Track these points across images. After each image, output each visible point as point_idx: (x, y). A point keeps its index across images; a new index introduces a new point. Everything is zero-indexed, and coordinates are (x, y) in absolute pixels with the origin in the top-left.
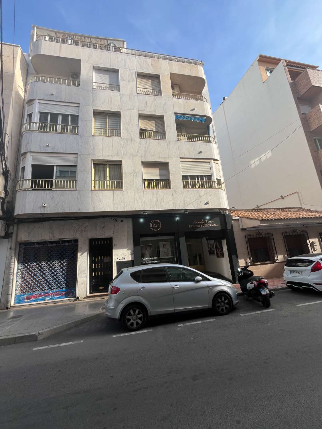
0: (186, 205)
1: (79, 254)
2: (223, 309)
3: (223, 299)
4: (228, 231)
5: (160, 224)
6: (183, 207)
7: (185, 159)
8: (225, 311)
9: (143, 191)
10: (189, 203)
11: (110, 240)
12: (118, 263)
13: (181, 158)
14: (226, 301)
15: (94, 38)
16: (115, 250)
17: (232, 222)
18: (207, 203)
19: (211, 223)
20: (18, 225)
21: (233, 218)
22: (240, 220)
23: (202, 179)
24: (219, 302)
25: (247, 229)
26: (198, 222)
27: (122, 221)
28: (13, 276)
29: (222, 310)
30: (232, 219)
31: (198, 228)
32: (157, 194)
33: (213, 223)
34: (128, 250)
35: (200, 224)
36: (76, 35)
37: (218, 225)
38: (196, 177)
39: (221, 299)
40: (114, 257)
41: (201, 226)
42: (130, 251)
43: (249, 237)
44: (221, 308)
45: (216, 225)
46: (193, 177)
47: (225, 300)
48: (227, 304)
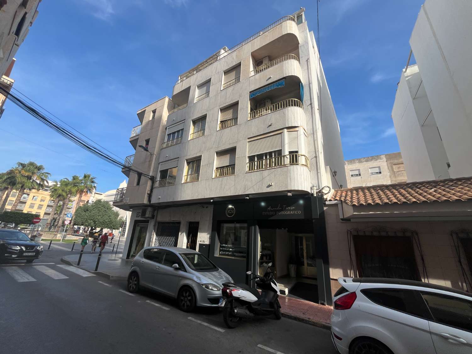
0: (246, 189)
1: (180, 233)
2: (184, 304)
3: (187, 294)
4: (314, 221)
5: (234, 211)
7: (252, 139)
8: (185, 307)
9: (212, 179)
10: (249, 187)
11: (198, 223)
12: (200, 244)
13: (248, 138)
14: (189, 298)
15: (208, 60)
16: (200, 233)
17: (325, 208)
18: (269, 186)
19: (290, 210)
20: (158, 210)
21: (327, 203)
22: (340, 206)
23: (271, 156)
24: (183, 296)
25: (352, 220)
26: (274, 209)
27: (207, 207)
28: (152, 243)
29: (184, 305)
30: (325, 204)
31: (272, 215)
32: (222, 181)
33: (293, 210)
34: (208, 234)
35: (276, 211)
36: (198, 66)
37: (300, 212)
38: (264, 155)
39: (186, 293)
40: (198, 239)
41: (276, 214)
42: (209, 236)
43: (355, 234)
44: (183, 302)
45: (297, 212)
46: (260, 157)
47: (189, 296)
48: (189, 300)
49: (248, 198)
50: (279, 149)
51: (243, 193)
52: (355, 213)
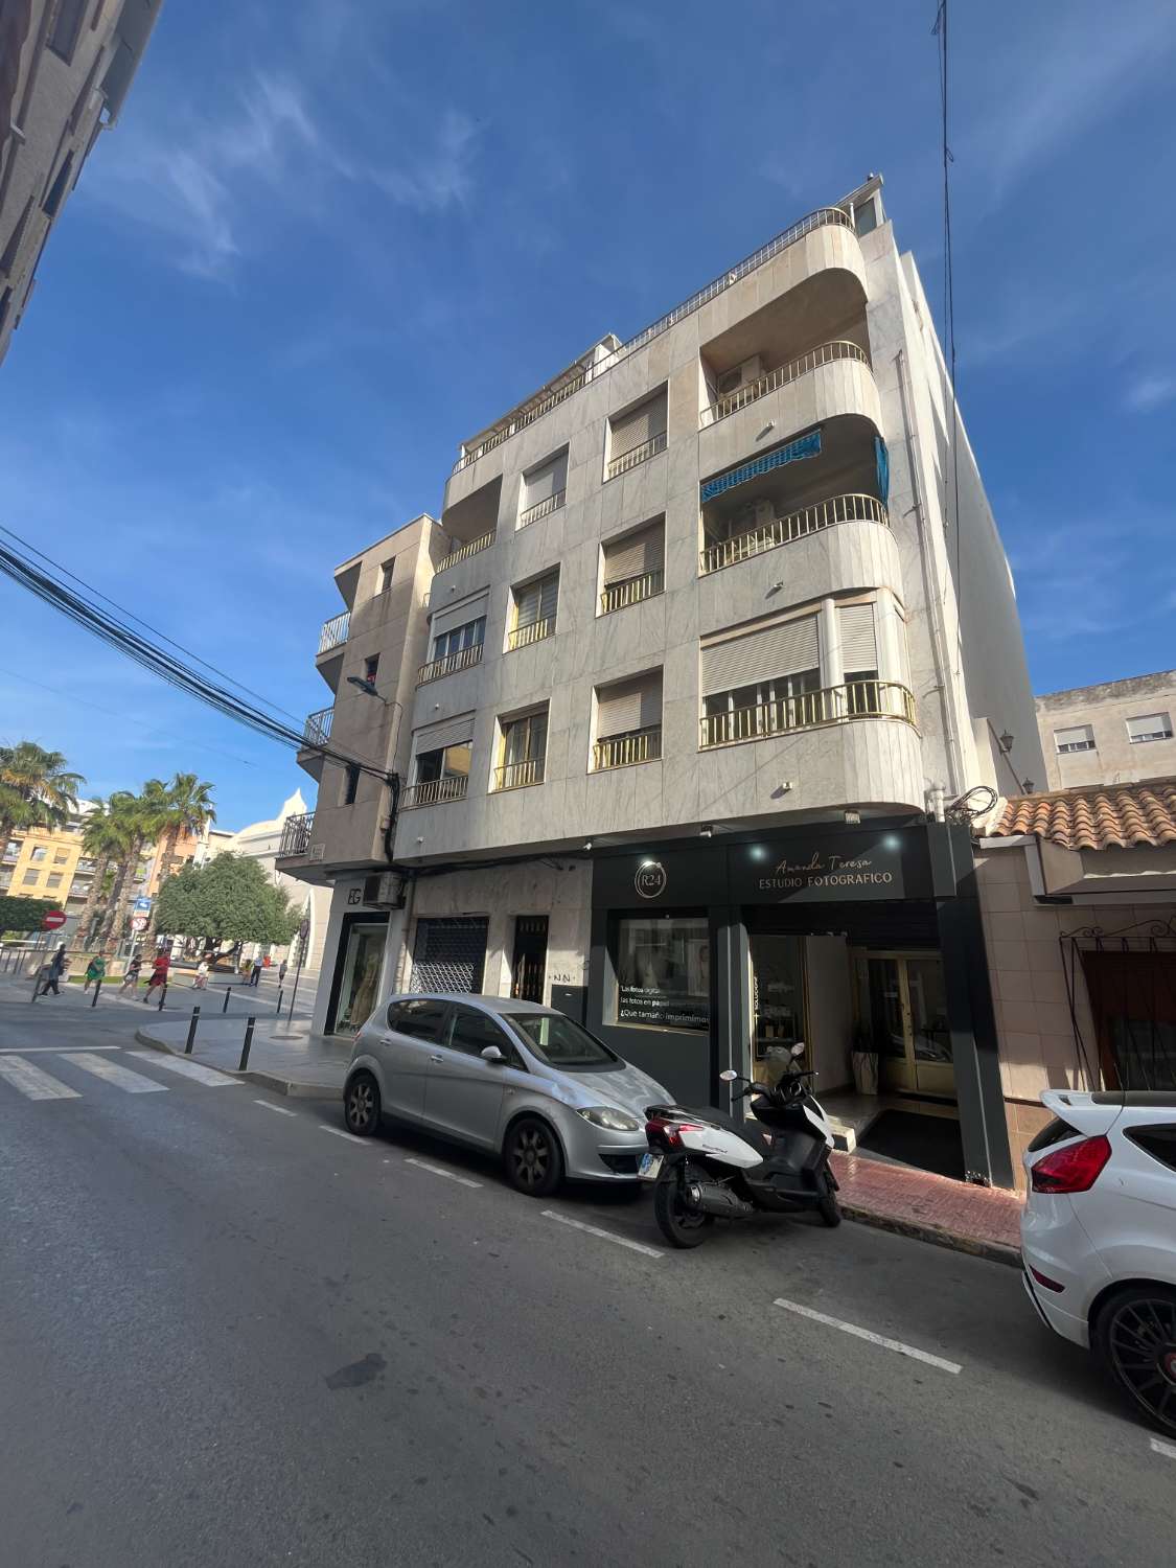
0: (702, 806)
1: (488, 953)
2: (525, 1170)
3: (534, 1141)
4: (939, 905)
5: (662, 879)
6: (690, 816)
7: (717, 638)
8: (530, 1180)
9: (585, 777)
10: (712, 800)
11: (544, 920)
12: (555, 988)
13: (703, 637)
14: (542, 1152)
15: (552, 384)
16: (552, 952)
17: (978, 862)
18: (781, 792)
19: (855, 871)
20: (414, 882)
21: (984, 843)
22: (1031, 853)
23: (782, 693)
24: (521, 1146)
25: (1077, 901)
26: (798, 868)
27: (572, 868)
28: (401, 985)
29: (525, 1173)
30: (977, 847)
31: (794, 890)
32: (620, 781)
33: (862, 871)
34: (579, 954)
35: (804, 875)
36: (522, 407)
37: (886, 877)
38: (759, 691)
39: (530, 1137)
40: (549, 971)
41: (805, 885)
42: (582, 960)
43: (1091, 946)
44: (522, 1167)
45: (879, 878)
46: (745, 697)
47: (540, 1146)
48: (543, 1160)
49: (710, 835)
50: (810, 668)
51: (693, 818)
52: (1086, 877)
